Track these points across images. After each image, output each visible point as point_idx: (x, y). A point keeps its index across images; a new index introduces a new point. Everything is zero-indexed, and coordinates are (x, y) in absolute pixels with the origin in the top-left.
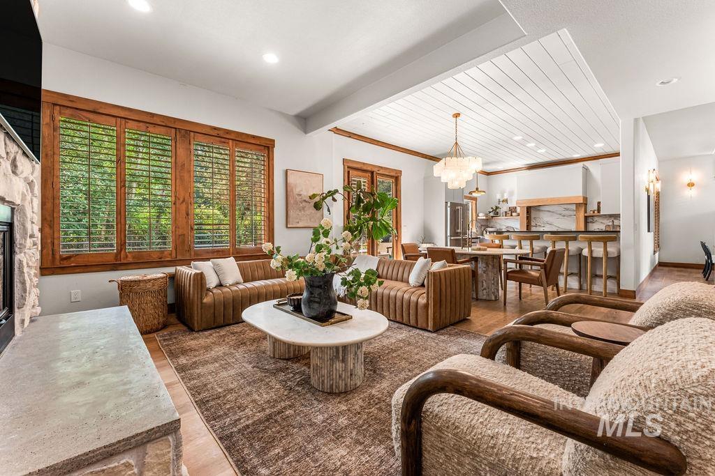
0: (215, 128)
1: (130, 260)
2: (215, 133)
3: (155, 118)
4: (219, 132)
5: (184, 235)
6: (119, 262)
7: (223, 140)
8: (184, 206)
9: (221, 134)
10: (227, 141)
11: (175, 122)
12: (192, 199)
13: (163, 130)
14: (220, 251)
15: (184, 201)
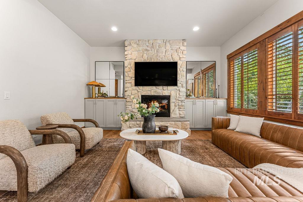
2: (279, 29)
7: (286, 29)
8: (262, 85)
9: (283, 26)
12: (266, 80)
13: (254, 47)
14: (284, 115)
15: (262, 82)
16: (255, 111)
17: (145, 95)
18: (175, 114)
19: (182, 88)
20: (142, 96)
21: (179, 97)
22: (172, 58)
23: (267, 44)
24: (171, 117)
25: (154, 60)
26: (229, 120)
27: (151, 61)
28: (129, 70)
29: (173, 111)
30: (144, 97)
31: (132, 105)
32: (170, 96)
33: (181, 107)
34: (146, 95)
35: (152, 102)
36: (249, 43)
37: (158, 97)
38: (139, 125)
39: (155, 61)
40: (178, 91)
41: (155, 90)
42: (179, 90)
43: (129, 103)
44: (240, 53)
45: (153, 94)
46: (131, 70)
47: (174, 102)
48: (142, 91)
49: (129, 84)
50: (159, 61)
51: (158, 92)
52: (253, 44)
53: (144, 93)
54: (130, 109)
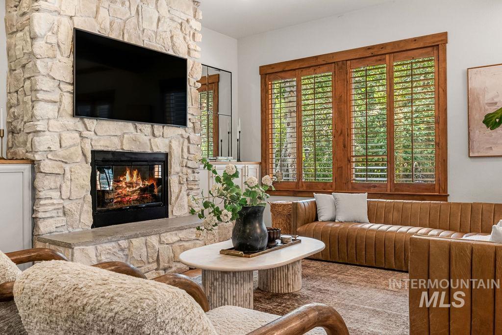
0: (369, 48)
1: (304, 189)
2: (368, 54)
3: (319, 60)
4: (372, 51)
5: (342, 167)
6: (298, 190)
7: (379, 57)
8: (342, 137)
9: (375, 51)
10: (384, 56)
11: (333, 57)
12: (349, 131)
13: (325, 67)
14: (376, 186)
15: (341, 133)
16: (328, 185)
17: (105, 149)
18: (181, 206)
19: (193, 133)
20: (94, 152)
21: (188, 159)
22: (173, 45)
23: (349, 71)
24: (170, 216)
25: (130, 36)
26: (315, 203)
27: (120, 39)
28: (50, 53)
29: (177, 198)
30: (99, 158)
31: (64, 189)
32: (166, 155)
33: (193, 187)
34: (110, 149)
35: (128, 172)
36: (316, 57)
37: (140, 157)
38: (126, 252)
39: (133, 42)
40: (186, 141)
41: (131, 135)
42: (189, 137)
43: (53, 178)
44: (294, 70)
45: (127, 147)
46: (58, 53)
47: (178, 173)
48: (95, 137)
49: (50, 106)
50: (141, 44)
51: (141, 140)
52: (325, 63)
53: (102, 143)
54: (55, 202)
